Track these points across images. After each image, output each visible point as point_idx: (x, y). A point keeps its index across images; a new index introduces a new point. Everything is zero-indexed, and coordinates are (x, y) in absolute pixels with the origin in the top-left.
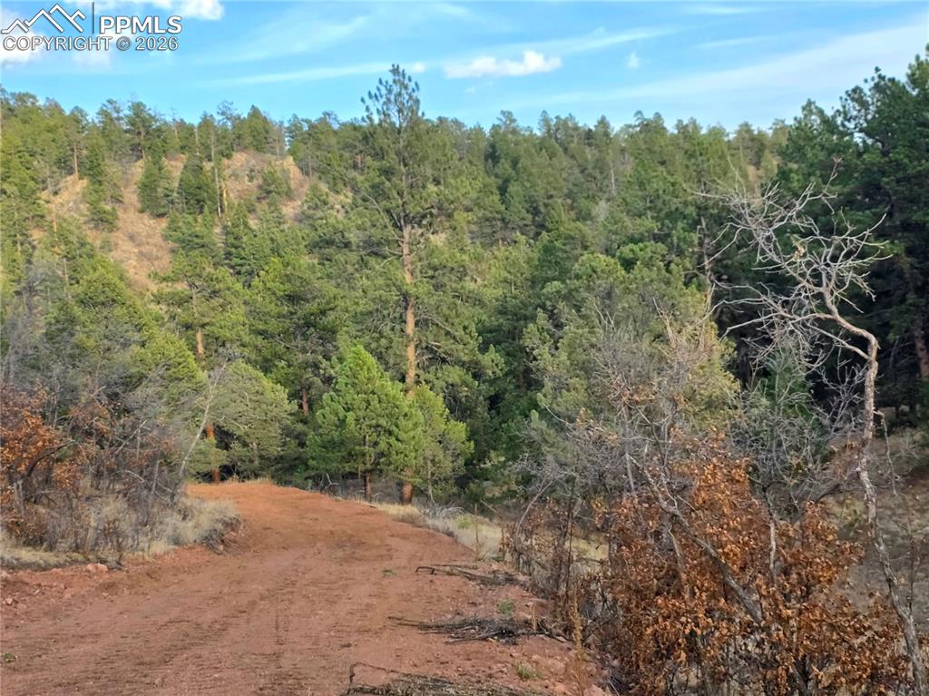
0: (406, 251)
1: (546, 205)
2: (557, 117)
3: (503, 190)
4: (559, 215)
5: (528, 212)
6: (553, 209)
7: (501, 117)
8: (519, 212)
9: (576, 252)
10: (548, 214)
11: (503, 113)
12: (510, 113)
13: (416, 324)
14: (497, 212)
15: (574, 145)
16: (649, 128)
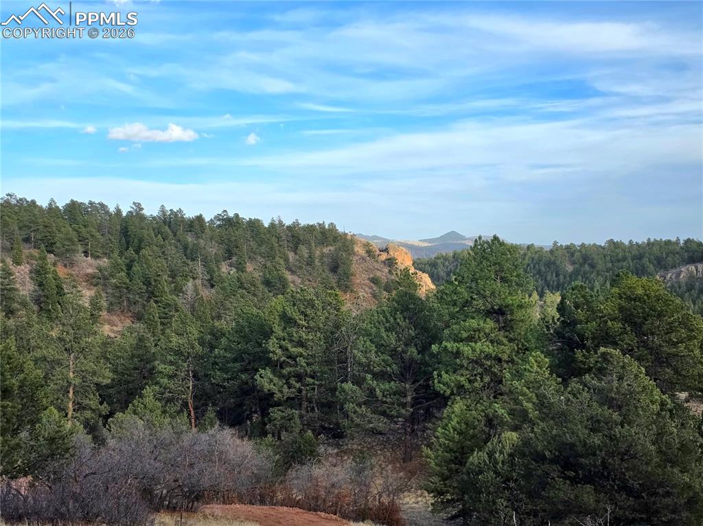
0: (71, 364)
1: (155, 281)
2: (171, 210)
3: (129, 267)
4: (163, 288)
5: (144, 284)
6: (159, 283)
7: (133, 206)
8: (139, 284)
9: (171, 314)
10: (156, 286)
11: (134, 203)
12: (139, 204)
13: (74, 393)
14: (124, 284)
15: (180, 232)
16: (230, 223)
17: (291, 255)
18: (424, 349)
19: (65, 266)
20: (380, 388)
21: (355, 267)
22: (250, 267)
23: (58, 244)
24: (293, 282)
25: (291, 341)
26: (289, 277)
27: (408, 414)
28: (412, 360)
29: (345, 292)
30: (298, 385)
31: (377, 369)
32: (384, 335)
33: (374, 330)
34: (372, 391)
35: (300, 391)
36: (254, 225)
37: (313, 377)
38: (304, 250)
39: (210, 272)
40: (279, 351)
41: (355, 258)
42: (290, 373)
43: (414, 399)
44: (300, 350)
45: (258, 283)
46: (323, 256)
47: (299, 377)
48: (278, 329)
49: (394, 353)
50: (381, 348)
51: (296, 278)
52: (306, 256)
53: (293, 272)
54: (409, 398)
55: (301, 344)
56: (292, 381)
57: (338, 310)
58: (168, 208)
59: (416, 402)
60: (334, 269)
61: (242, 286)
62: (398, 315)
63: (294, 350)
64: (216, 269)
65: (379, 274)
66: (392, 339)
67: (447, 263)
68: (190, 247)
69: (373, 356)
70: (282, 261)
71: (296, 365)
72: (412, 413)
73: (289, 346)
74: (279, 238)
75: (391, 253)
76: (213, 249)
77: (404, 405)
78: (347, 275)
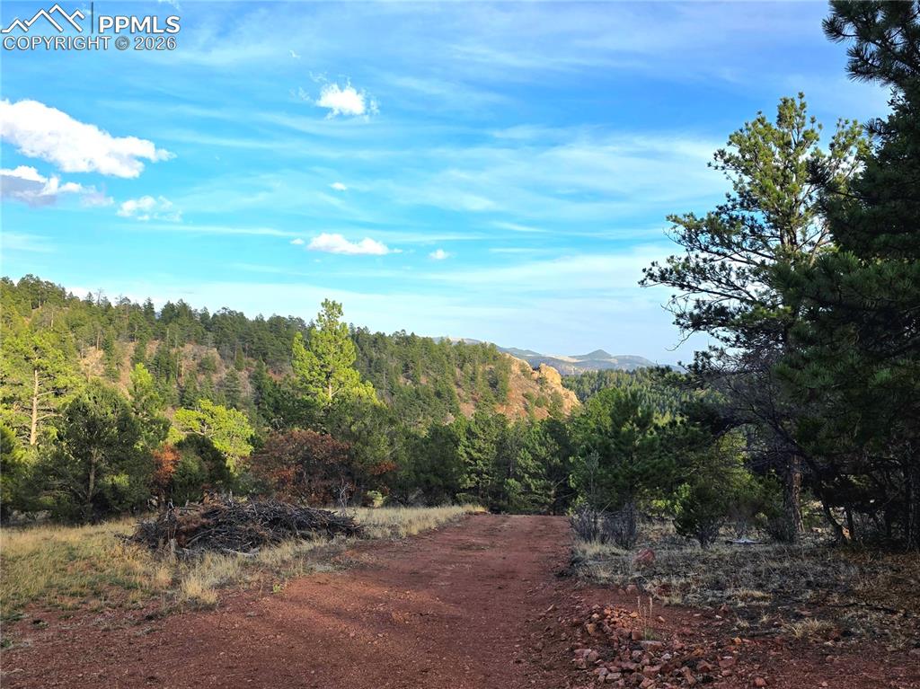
15: (366, 347)
16: (407, 341)
17: (458, 371)
18: (565, 459)
19: (275, 372)
20: (533, 483)
21: (512, 384)
22: (423, 380)
23: (270, 354)
24: (458, 394)
25: (474, 448)
26: (455, 389)
27: (552, 502)
28: (556, 464)
29: (502, 405)
30: (477, 479)
31: (532, 471)
32: (538, 448)
33: (531, 444)
34: (528, 486)
35: (478, 483)
36: (427, 342)
37: (487, 474)
38: (468, 367)
39: (391, 383)
40: (465, 455)
41: (513, 376)
42: (472, 470)
43: (556, 493)
44: (479, 455)
45: (432, 394)
46: (484, 373)
47: (479, 474)
48: (463, 439)
49: (544, 461)
50: (535, 457)
51: (460, 390)
52: (471, 372)
53: (459, 386)
54: (553, 492)
55: (479, 451)
56: (473, 475)
57: (504, 427)
58: (356, 326)
59: (557, 495)
60: (493, 385)
61: (418, 396)
62: (548, 435)
63: (476, 455)
64: (395, 380)
65: (531, 390)
66: (543, 452)
67: (592, 381)
68: (375, 361)
69: (530, 462)
70: (450, 376)
71: (476, 465)
72: (555, 502)
73: (472, 452)
74: (448, 356)
75: (542, 372)
76: (394, 364)
77: (549, 497)
78: (505, 391)
